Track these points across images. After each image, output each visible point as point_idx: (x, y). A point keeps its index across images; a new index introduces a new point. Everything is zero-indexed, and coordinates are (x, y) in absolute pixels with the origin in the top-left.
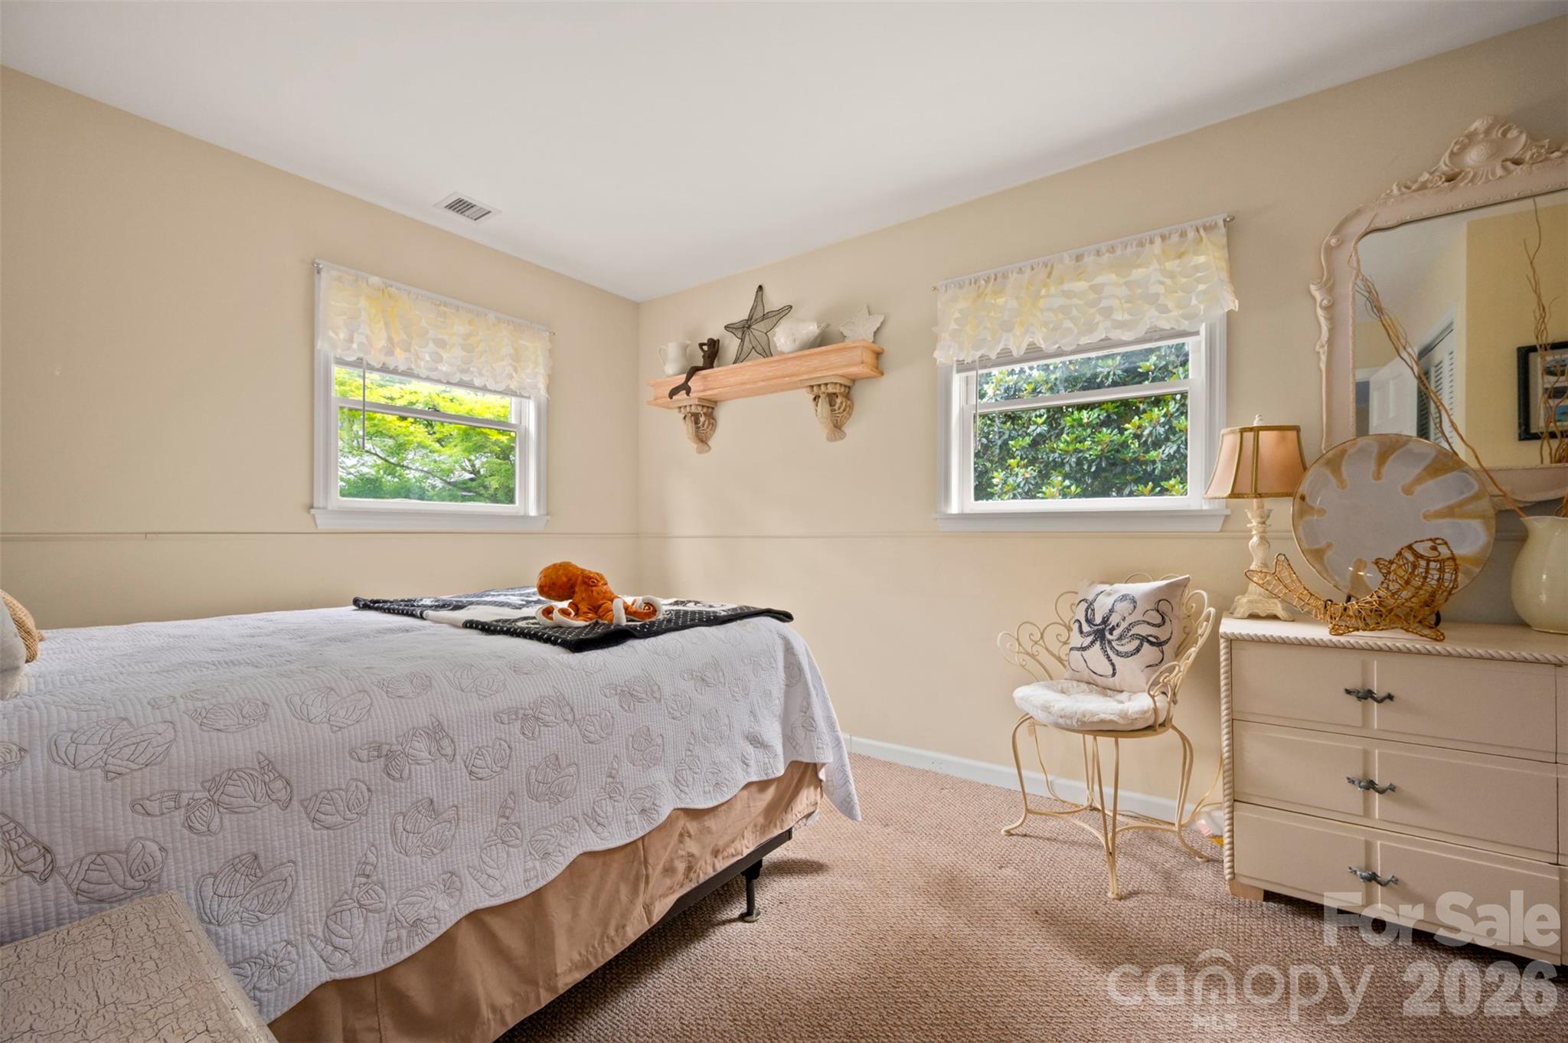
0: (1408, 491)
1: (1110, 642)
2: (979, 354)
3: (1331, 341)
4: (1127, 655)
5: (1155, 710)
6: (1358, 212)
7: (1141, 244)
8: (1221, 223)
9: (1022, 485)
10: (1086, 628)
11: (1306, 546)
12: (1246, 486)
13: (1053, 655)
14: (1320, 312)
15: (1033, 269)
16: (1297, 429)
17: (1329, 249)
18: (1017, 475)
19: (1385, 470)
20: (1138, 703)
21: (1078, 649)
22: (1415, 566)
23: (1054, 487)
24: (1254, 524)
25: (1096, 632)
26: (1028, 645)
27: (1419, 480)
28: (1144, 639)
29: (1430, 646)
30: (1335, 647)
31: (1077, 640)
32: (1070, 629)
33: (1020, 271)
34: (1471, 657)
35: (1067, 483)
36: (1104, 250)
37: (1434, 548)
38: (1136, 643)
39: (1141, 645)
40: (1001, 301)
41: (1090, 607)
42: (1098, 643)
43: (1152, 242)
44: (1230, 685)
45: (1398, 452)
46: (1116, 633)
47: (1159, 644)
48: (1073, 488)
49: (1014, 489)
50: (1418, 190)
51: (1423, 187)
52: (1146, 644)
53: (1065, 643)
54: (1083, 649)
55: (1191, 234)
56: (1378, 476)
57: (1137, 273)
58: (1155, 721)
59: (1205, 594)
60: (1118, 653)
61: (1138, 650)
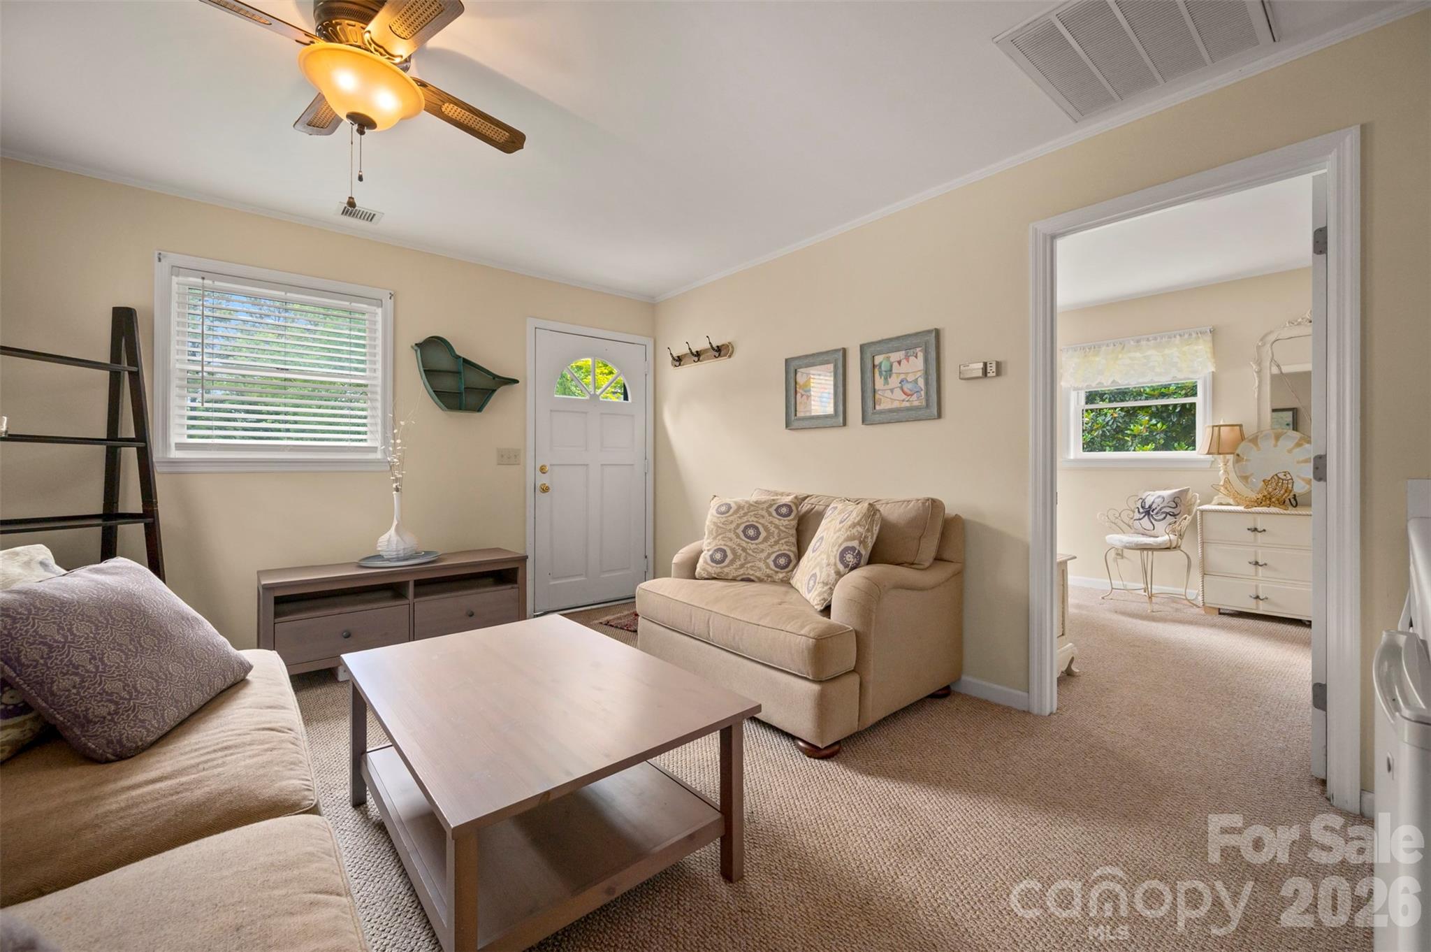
0: (1290, 451)
1: (1152, 515)
2: (1086, 384)
3: (1260, 386)
4: (1160, 520)
5: (1170, 540)
6: (1271, 332)
7: (1170, 337)
8: (1208, 331)
9: (1110, 423)
10: (1141, 510)
11: (1239, 475)
12: (1214, 449)
13: (1125, 523)
14: (1255, 374)
15: (1114, 345)
16: (1241, 426)
17: (1259, 348)
18: (1106, 415)
19: (1279, 443)
20: (1163, 539)
21: (1137, 520)
22: (1278, 482)
23: (1141, 425)
24: (1222, 465)
25: (1145, 512)
26: (1113, 519)
27: (1293, 448)
28: (1167, 513)
29: (1282, 511)
30: (1246, 513)
31: (1137, 516)
32: (1134, 512)
33: (1108, 346)
34: (1293, 515)
35: (1154, 421)
36: (1151, 339)
37: (1285, 475)
38: (1165, 515)
39: (1166, 516)
40: (1097, 359)
41: (1144, 501)
42: (1146, 517)
43: (1175, 337)
44: (1202, 529)
45: (1283, 437)
46: (1155, 512)
47: (1174, 515)
48: (1159, 425)
49: (1104, 427)
50: (1297, 325)
51: (1299, 324)
52: (1168, 516)
53: (1132, 518)
54: (1140, 519)
55: (1194, 335)
56: (1276, 446)
57: (1167, 351)
58: (1171, 546)
59: (1198, 495)
60: (1156, 520)
61: (1165, 518)
